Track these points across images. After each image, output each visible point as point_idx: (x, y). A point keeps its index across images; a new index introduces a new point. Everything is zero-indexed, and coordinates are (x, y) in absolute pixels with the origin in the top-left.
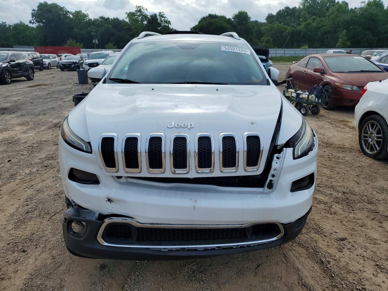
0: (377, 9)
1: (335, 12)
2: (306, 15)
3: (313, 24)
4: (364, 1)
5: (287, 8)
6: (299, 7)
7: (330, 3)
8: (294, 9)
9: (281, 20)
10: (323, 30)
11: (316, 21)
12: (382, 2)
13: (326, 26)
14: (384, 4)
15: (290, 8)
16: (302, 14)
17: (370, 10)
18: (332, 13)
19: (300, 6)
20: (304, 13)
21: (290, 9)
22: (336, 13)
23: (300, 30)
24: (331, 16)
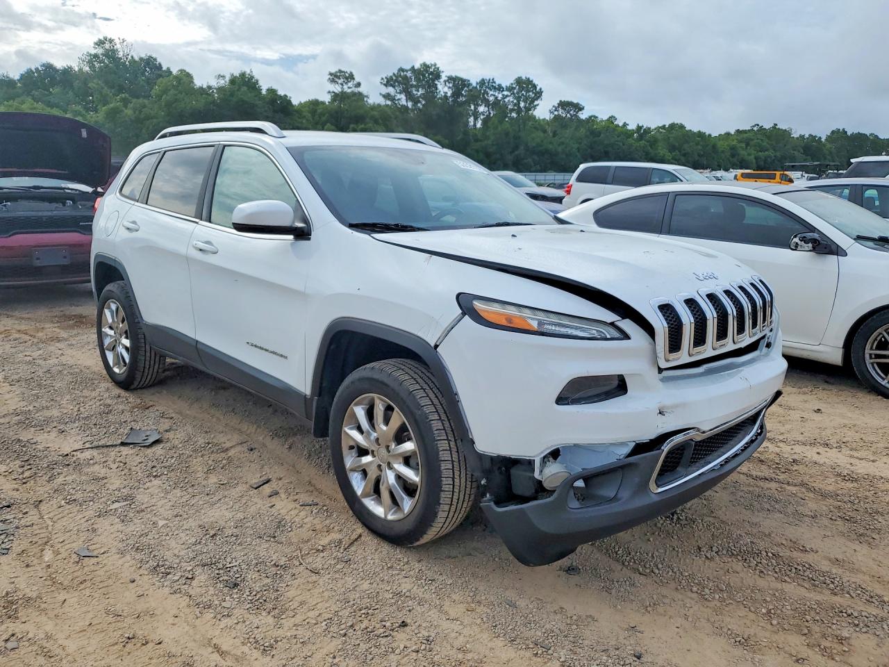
0: (251, 92)
1: (170, 90)
2: (103, 88)
3: (126, 111)
4: (222, 74)
5: (49, 67)
6: (81, 70)
7: (151, 69)
8: (67, 71)
9: (36, 93)
10: (151, 127)
11: (131, 105)
12: (257, 81)
13: (157, 118)
14: (260, 83)
15: (58, 68)
16: (94, 85)
17: (239, 93)
18: (165, 91)
19: (82, 65)
20: (98, 84)
21: (58, 71)
22: (172, 92)
23: (96, 122)
24: (163, 97)
